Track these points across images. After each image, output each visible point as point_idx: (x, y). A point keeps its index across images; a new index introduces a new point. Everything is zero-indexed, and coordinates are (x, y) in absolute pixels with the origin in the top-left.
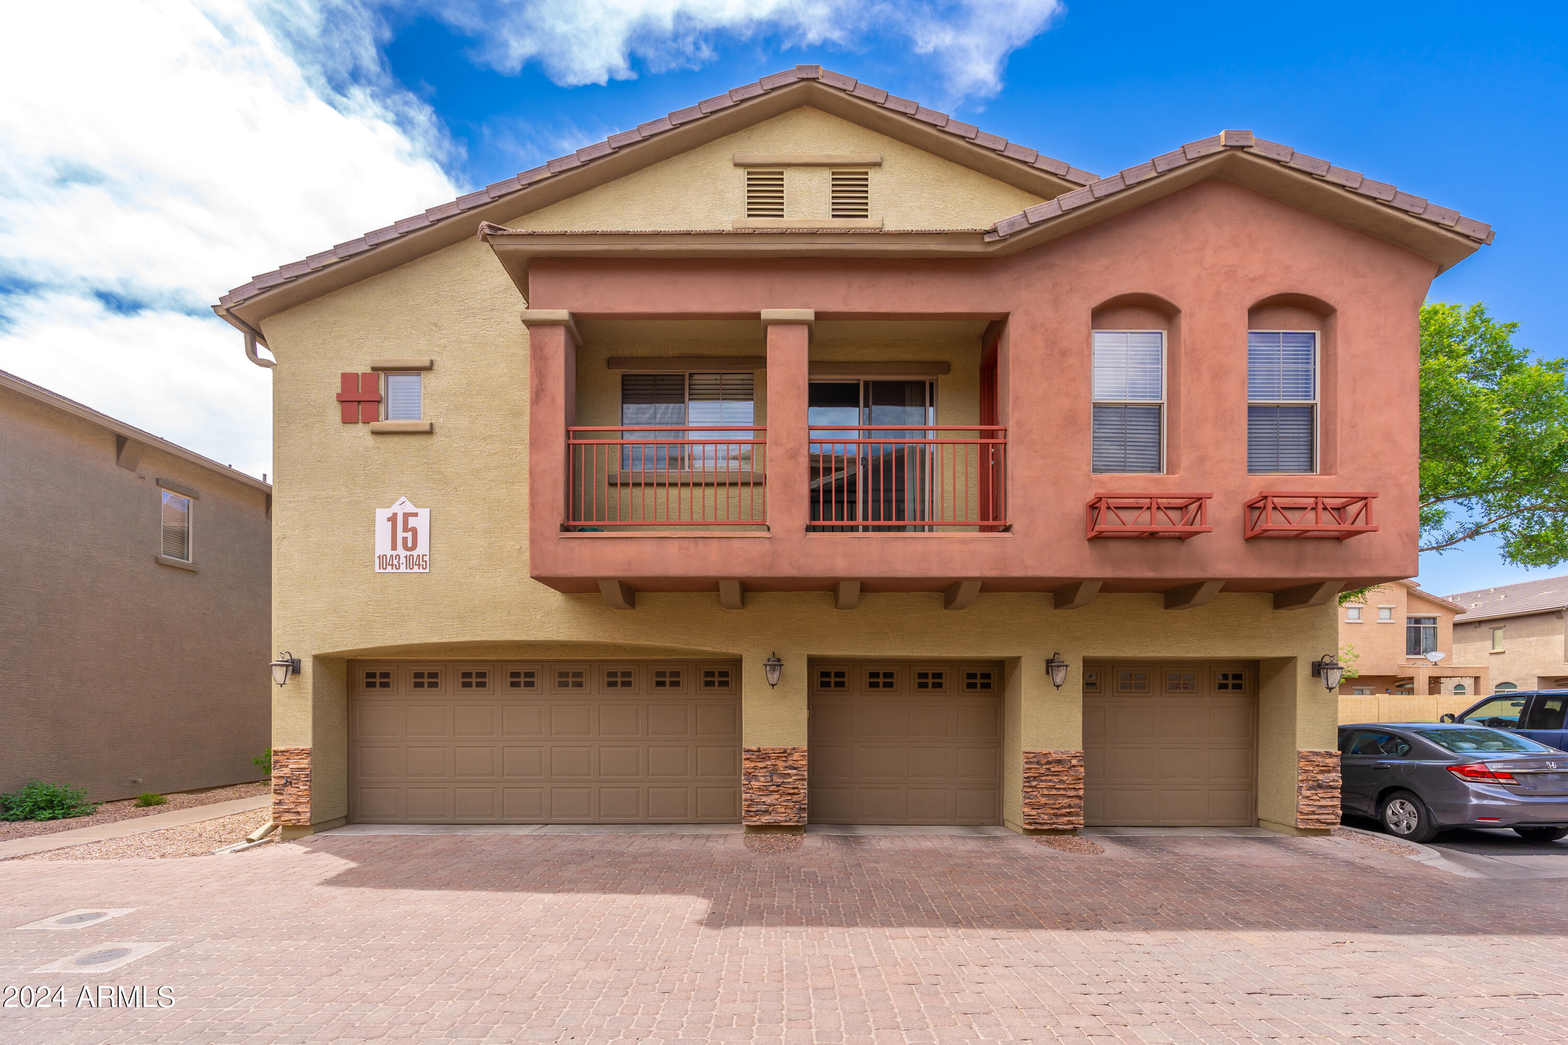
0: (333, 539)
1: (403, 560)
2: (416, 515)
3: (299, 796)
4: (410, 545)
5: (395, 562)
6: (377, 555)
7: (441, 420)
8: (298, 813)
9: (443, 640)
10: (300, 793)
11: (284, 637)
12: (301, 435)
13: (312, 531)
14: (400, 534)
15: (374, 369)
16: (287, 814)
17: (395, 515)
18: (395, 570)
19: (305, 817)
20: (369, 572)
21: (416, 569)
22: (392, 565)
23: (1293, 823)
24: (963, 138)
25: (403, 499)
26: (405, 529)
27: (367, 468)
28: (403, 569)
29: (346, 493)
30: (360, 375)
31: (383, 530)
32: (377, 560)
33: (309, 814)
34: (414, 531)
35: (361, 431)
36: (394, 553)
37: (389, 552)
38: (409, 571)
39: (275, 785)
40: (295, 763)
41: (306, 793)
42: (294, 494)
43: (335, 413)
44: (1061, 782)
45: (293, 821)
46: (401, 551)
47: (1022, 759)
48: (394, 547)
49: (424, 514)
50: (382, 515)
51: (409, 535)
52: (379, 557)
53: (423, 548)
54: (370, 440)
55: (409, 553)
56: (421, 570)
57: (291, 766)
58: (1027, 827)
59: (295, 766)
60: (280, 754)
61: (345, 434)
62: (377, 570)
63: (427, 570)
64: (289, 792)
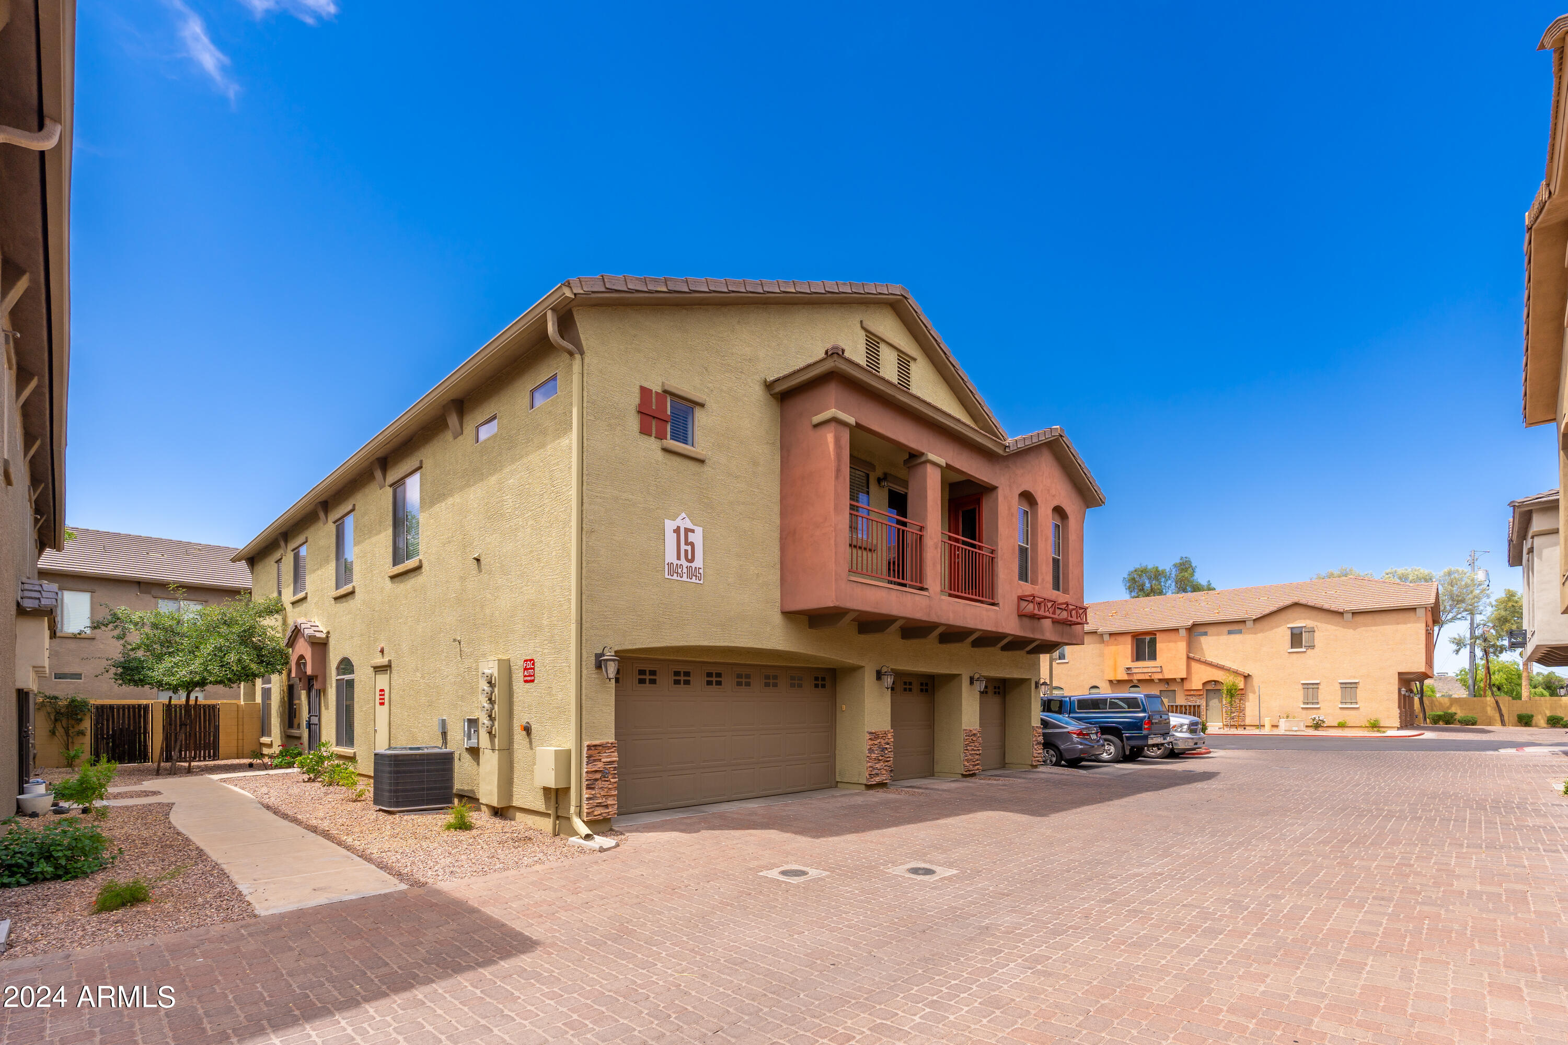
0: (632, 540)
1: (685, 570)
2: (693, 531)
3: (610, 789)
4: (690, 557)
5: (680, 571)
6: (666, 563)
7: (710, 453)
8: (607, 806)
9: (711, 644)
10: (610, 786)
11: (591, 631)
12: (606, 433)
13: (616, 529)
14: (683, 547)
15: (665, 392)
16: (597, 808)
17: (679, 528)
18: (679, 578)
19: (613, 810)
20: (659, 577)
21: (694, 580)
22: (677, 573)
23: (1030, 763)
24: (954, 366)
25: (683, 515)
26: (687, 543)
27: (658, 480)
28: (685, 578)
29: (642, 500)
30: (654, 391)
31: (671, 538)
32: (667, 566)
33: (616, 807)
34: (692, 545)
35: (652, 445)
36: (679, 562)
37: (675, 562)
38: (689, 580)
39: (587, 780)
40: (607, 757)
41: (616, 785)
42: (600, 489)
43: (633, 423)
44: (975, 746)
45: (604, 815)
46: (683, 561)
47: (963, 736)
48: (679, 558)
49: (699, 530)
50: (670, 525)
51: (689, 548)
52: (668, 564)
53: (698, 563)
54: (660, 455)
55: (689, 564)
56: (697, 581)
57: (603, 760)
58: (965, 773)
59: (609, 760)
60: (593, 748)
61: (640, 443)
62: (667, 576)
63: (701, 582)
64: (600, 786)
